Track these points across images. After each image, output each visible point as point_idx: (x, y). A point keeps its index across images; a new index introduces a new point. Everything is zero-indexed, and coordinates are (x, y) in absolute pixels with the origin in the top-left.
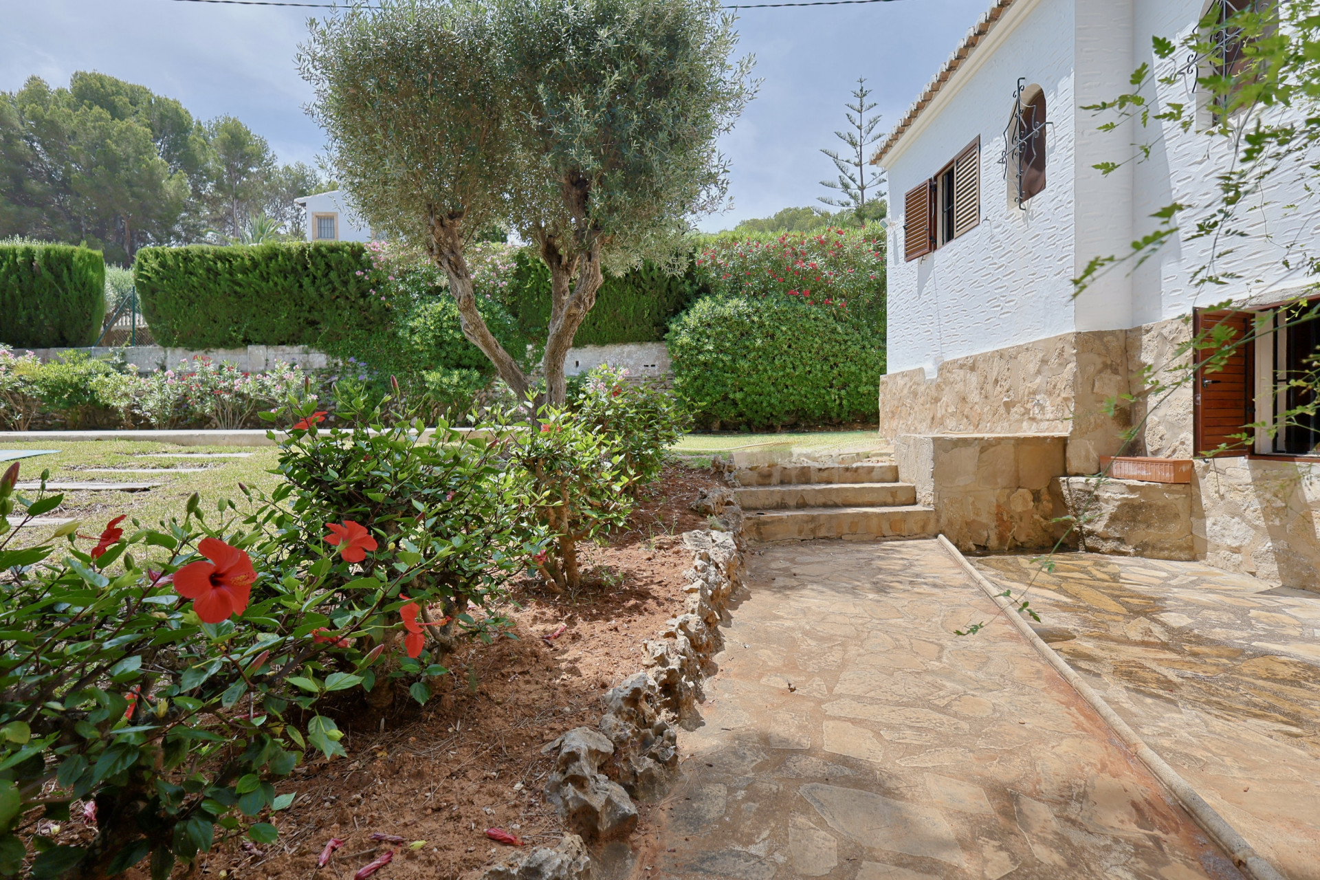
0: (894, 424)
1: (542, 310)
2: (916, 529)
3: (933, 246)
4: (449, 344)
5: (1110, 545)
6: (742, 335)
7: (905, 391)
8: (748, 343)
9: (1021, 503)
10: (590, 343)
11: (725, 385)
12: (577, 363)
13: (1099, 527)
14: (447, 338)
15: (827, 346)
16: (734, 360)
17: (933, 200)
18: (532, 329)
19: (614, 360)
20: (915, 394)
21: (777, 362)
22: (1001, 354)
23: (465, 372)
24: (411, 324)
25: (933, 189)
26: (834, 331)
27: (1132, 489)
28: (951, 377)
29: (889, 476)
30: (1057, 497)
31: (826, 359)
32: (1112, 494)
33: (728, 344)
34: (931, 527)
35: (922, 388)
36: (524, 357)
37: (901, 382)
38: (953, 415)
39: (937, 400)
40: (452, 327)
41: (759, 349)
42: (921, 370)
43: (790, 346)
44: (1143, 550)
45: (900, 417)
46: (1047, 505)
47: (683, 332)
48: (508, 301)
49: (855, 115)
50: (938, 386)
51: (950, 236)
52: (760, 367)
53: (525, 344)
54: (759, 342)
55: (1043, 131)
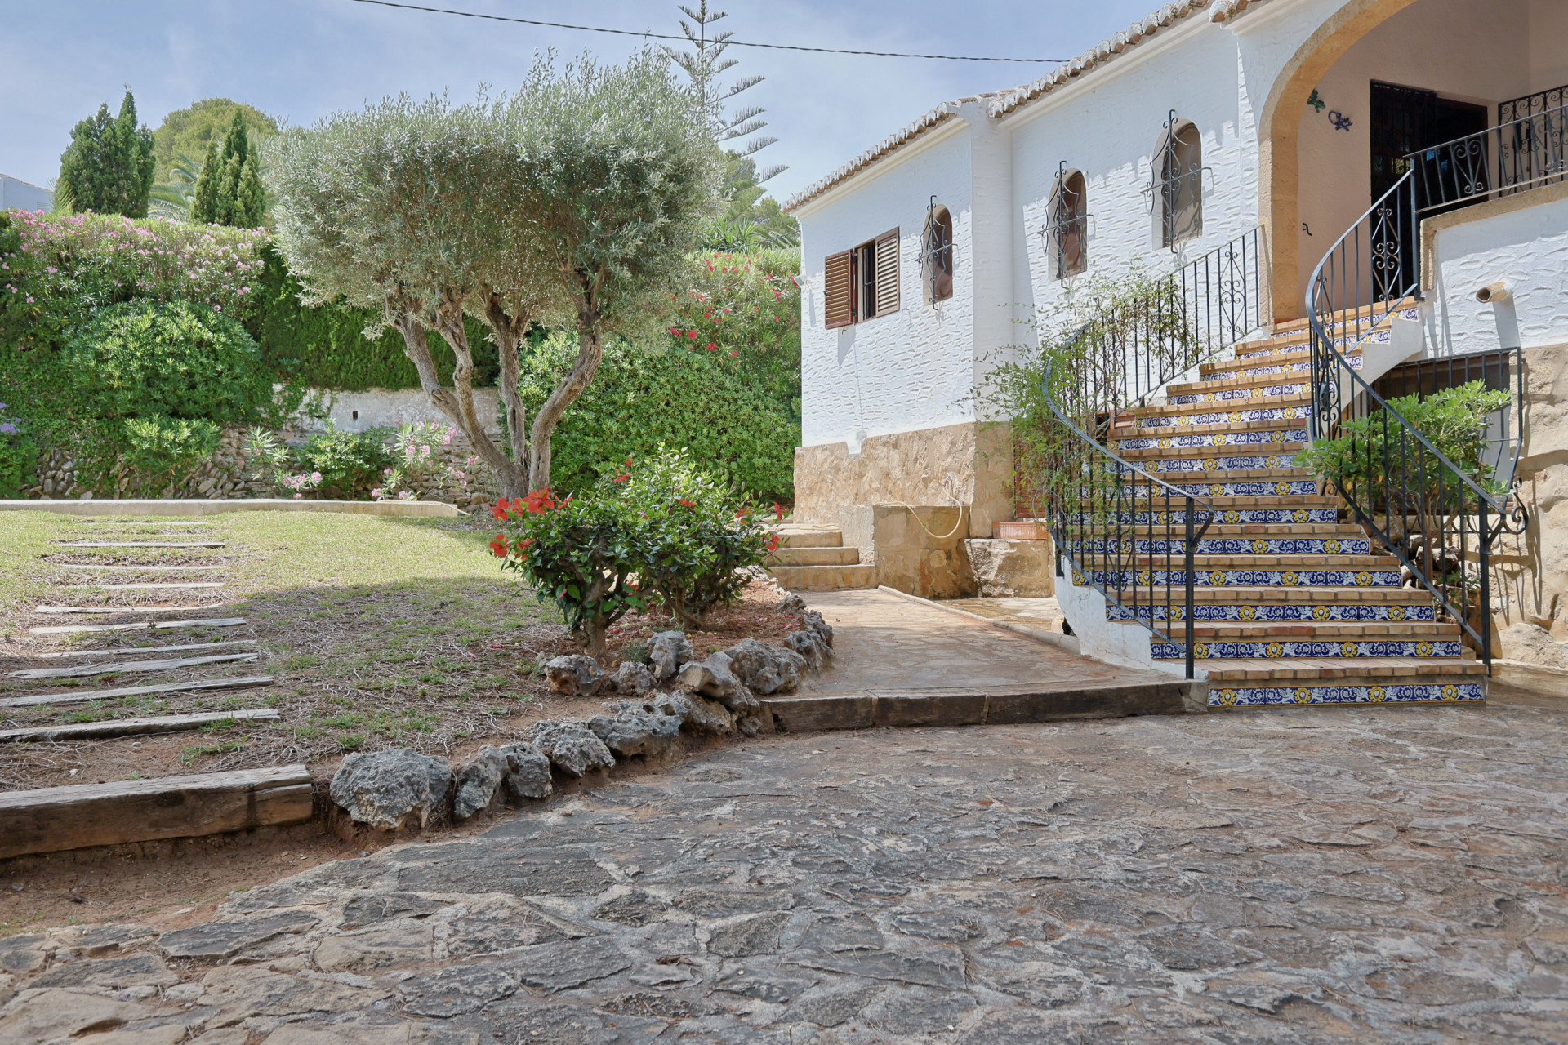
0: (813, 501)
1: (303, 333)
2: (862, 582)
3: (855, 320)
4: (166, 380)
5: (998, 590)
6: (607, 385)
7: (826, 466)
8: (616, 397)
9: (938, 561)
10: (377, 384)
11: (585, 452)
12: (355, 415)
13: (991, 577)
14: (164, 372)
15: (715, 406)
16: (597, 420)
17: (854, 271)
18: (284, 361)
19: (412, 411)
20: (837, 469)
21: (654, 425)
22: (919, 435)
23: (196, 423)
24: (98, 346)
25: (854, 260)
26: (721, 386)
27: (1012, 545)
28: (876, 453)
29: (835, 541)
30: (963, 554)
31: (712, 422)
32: (999, 549)
33: (591, 398)
34: (873, 581)
35: (845, 463)
36: (270, 401)
37: (821, 456)
38: (877, 490)
39: (861, 476)
40: (171, 355)
41: (629, 407)
42: (844, 445)
43: (668, 404)
44: (1020, 592)
45: (820, 494)
46: (956, 562)
47: (528, 378)
48: (247, 314)
49: (694, 26)
50: (862, 463)
51: (871, 312)
52: (633, 430)
53: (270, 382)
54: (631, 396)
55: (950, 250)
